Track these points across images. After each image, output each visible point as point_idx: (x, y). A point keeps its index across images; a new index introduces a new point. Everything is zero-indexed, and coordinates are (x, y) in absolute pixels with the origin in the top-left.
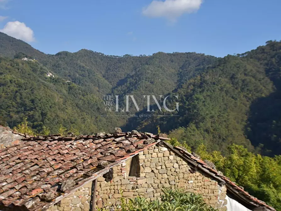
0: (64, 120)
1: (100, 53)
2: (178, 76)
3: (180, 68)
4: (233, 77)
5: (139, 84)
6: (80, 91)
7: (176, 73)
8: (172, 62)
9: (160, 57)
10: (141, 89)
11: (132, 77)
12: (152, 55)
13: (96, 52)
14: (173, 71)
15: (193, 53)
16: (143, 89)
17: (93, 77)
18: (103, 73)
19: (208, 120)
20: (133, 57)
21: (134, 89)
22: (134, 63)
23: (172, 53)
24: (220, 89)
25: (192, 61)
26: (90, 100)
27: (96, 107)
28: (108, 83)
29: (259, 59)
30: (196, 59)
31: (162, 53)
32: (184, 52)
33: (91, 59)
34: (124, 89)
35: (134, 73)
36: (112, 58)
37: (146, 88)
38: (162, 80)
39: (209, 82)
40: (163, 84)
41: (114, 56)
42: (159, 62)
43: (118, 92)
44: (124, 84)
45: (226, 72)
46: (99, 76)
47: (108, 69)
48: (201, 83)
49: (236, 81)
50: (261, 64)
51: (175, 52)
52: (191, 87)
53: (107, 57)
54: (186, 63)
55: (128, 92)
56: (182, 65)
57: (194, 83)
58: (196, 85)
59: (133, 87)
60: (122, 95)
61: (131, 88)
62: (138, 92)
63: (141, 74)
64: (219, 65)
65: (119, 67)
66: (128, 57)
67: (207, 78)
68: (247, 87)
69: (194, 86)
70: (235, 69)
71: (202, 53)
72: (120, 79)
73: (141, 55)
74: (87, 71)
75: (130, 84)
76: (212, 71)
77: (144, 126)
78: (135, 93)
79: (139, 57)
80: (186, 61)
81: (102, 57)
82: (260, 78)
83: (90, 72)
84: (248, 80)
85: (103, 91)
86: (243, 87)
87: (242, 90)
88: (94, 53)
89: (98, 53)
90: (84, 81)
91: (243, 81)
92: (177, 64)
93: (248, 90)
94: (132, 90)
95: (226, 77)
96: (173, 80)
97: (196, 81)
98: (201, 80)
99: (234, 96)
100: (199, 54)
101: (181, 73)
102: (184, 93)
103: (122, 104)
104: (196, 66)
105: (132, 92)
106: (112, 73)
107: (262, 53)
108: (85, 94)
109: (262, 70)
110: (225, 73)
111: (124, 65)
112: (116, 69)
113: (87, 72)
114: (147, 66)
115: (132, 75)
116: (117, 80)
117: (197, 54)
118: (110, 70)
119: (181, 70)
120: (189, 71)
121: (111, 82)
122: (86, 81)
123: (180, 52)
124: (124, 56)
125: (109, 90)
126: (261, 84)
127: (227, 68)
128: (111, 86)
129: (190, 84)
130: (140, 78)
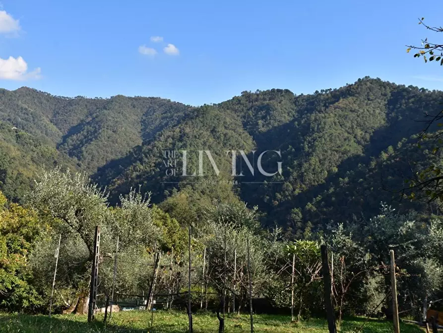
0: (28, 178)
1: (45, 93)
2: (142, 125)
3: (143, 115)
4: (213, 131)
5: (100, 133)
6: (31, 141)
7: (139, 120)
8: (134, 107)
9: (120, 102)
10: (103, 139)
11: (88, 123)
12: (110, 98)
13: (40, 91)
14: (136, 118)
15: (157, 98)
16: (105, 139)
17: (39, 122)
18: (50, 117)
19: (202, 180)
20: (87, 99)
21: (93, 139)
22: (88, 107)
23: (133, 97)
24: (203, 143)
25: (157, 107)
26: (45, 151)
27: (53, 161)
28: (58, 130)
29: (236, 111)
30: (162, 106)
31: (122, 96)
32: (148, 97)
33: (34, 100)
34: (80, 139)
35: (90, 119)
36: (61, 100)
37: (108, 138)
38: (126, 129)
39: (190, 135)
40: (128, 134)
41: (62, 97)
42: (120, 107)
43: (73, 141)
44: (80, 132)
45: (207, 124)
46: (46, 121)
47: (56, 114)
48: (181, 136)
49: (218, 134)
50: (238, 116)
51: (137, 96)
52: (170, 140)
53: (55, 98)
54: (150, 109)
55: (86, 142)
56: (145, 111)
57: (174, 135)
58: (175, 138)
59: (93, 136)
60: (79, 145)
61: (90, 137)
62: (100, 143)
63: (101, 121)
64: (197, 116)
65: (70, 111)
66: (80, 100)
67: (187, 130)
68: (229, 141)
69: (173, 139)
70: (216, 121)
71: (168, 99)
72: (72, 125)
73: (97, 98)
74: (31, 114)
75: (87, 132)
76: (192, 122)
77: (117, 185)
78: (96, 143)
79: (95, 100)
80: (150, 107)
81: (48, 97)
82: (240, 132)
83: (34, 116)
84: (230, 134)
85: (53, 140)
86: (225, 142)
87: (225, 144)
88: (38, 92)
89: (42, 92)
90: (29, 127)
91: (225, 135)
92: (139, 110)
93: (230, 145)
94: (91, 140)
95: (207, 130)
96: (136, 128)
97: (175, 133)
98: (180, 132)
99: (218, 152)
100: (164, 100)
101: (145, 120)
102: (162, 146)
103: (81, 157)
104: (162, 114)
105: (92, 142)
106: (61, 118)
107: (238, 104)
108: (38, 144)
109: (239, 123)
110: (205, 125)
111: (76, 108)
112: (67, 113)
113: (31, 116)
114: (106, 112)
115: (87, 121)
116: (67, 127)
117: (162, 100)
118: (59, 114)
119: (144, 118)
120: (154, 119)
121: (61, 129)
122: (31, 127)
123: (142, 96)
124: (75, 97)
125: (60, 139)
126: (242, 138)
127: (206, 119)
128: (61, 134)
129: (169, 137)
130: (99, 126)
